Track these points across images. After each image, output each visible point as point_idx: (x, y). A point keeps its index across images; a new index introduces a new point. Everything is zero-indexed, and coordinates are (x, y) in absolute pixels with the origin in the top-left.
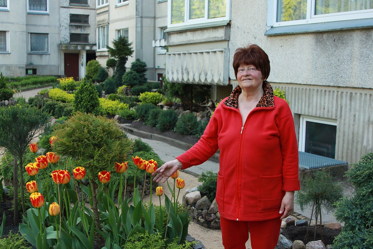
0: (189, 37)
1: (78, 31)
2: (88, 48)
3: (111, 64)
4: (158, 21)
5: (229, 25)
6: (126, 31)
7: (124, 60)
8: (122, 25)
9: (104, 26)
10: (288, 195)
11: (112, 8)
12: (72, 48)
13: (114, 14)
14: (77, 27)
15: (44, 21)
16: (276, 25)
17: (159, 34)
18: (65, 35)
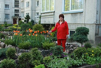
0: (46, 14)
1: (17, 14)
2: (19, 17)
3: (25, 21)
4: (36, 11)
5: (54, 12)
6: (29, 13)
7: (28, 20)
8: (28, 12)
9: (23, 12)
10: (67, 35)
11: (25, 8)
12: (15, 17)
13: (26, 10)
14: (16, 12)
15: (9, 11)
16: (64, 12)
17: (36, 14)
18: (13, 14)
